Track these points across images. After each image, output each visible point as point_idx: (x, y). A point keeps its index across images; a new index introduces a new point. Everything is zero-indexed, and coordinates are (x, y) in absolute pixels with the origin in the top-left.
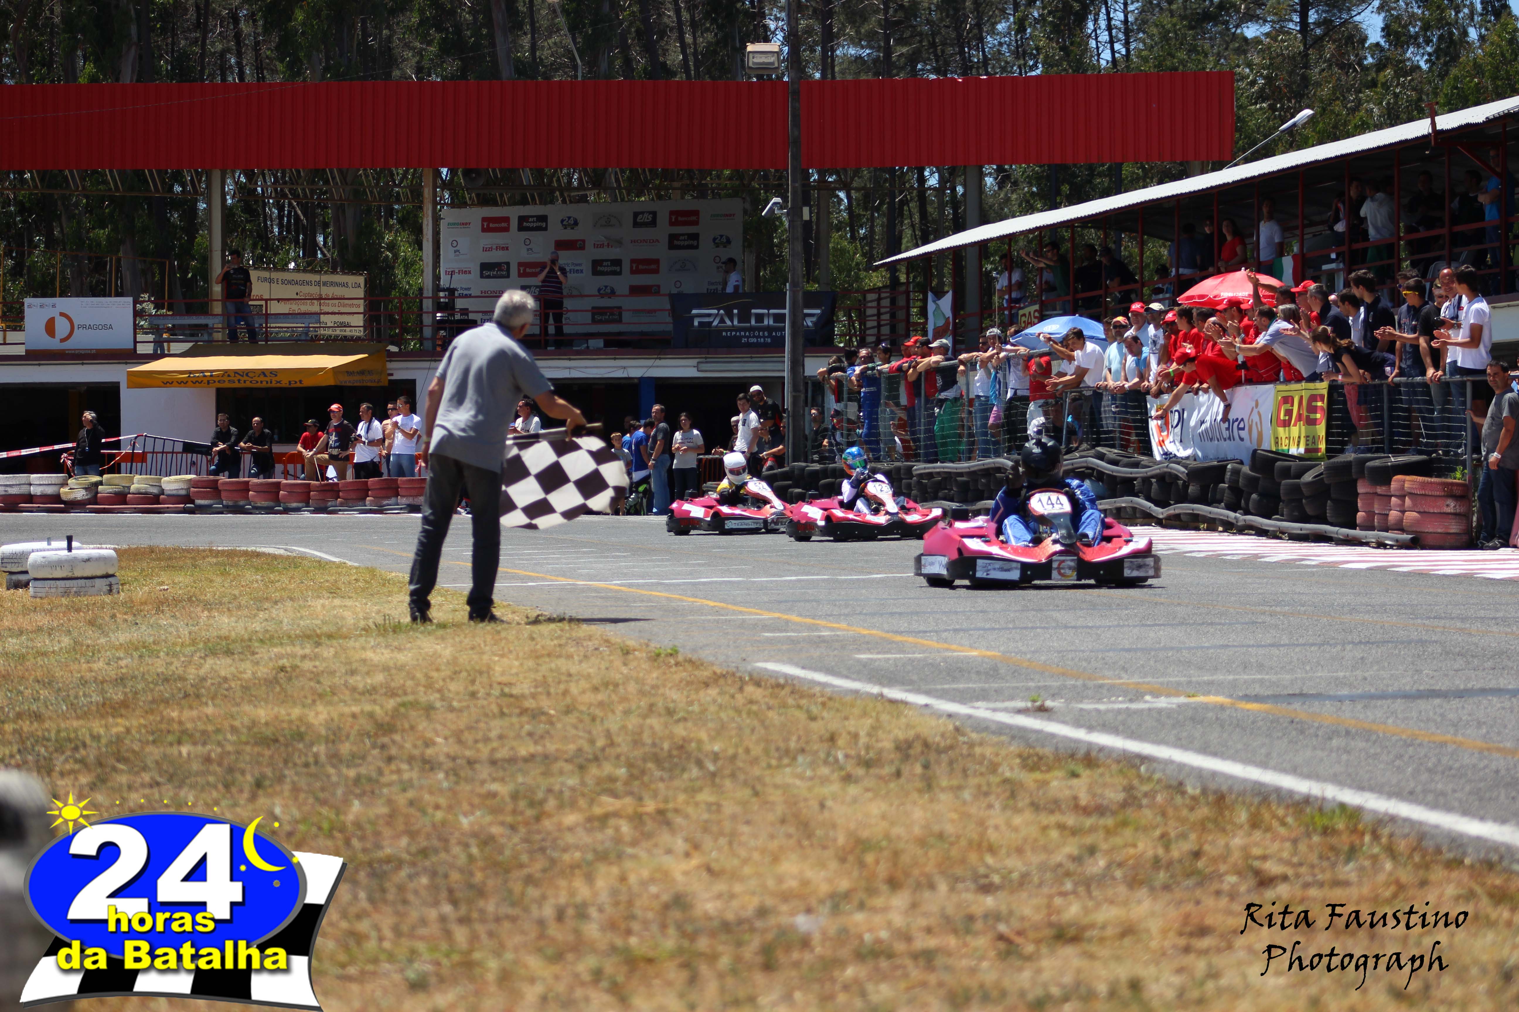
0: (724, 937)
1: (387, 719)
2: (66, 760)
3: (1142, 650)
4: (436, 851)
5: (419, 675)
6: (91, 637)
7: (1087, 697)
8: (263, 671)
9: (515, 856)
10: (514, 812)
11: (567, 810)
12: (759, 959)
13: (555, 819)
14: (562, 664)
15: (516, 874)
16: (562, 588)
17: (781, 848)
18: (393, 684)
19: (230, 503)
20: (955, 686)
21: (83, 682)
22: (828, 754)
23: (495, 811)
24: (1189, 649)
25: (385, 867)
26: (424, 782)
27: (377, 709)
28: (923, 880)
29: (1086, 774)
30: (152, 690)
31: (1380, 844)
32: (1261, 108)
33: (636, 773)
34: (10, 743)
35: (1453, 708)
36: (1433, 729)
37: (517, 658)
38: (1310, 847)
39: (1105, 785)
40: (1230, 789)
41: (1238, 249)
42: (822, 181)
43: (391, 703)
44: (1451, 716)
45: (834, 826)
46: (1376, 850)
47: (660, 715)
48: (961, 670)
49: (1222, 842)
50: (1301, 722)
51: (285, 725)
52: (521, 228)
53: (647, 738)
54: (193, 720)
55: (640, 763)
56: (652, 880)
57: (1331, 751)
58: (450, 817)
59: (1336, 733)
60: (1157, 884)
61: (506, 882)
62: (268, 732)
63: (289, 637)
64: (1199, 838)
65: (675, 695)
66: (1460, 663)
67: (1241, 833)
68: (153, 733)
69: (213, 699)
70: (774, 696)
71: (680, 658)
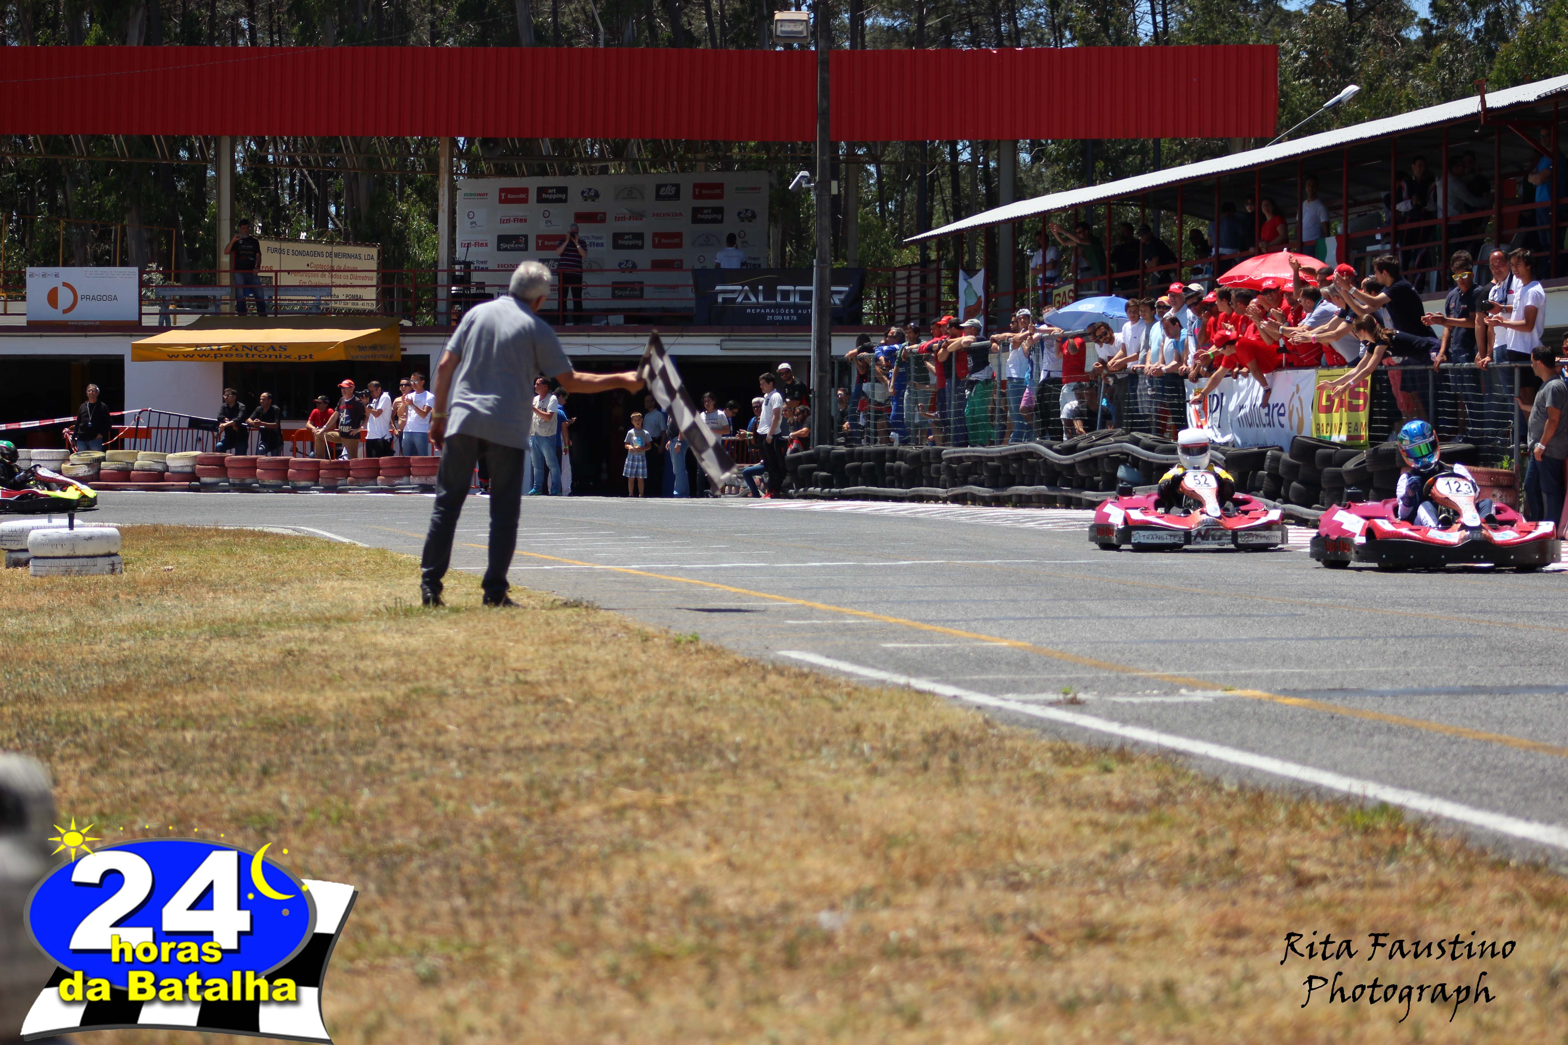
0: (744, 934)
1: (398, 705)
2: (66, 745)
3: (1178, 641)
4: (449, 842)
5: (431, 660)
6: (92, 617)
7: (1120, 690)
8: (270, 655)
9: (530, 847)
10: (529, 802)
11: (584, 801)
12: (782, 957)
13: (570, 811)
14: (580, 651)
15: (530, 866)
16: (579, 572)
17: (804, 843)
18: (404, 670)
19: (237, 481)
20: (984, 677)
21: (85, 664)
22: (854, 746)
23: (510, 801)
24: (1226, 641)
25: (396, 858)
26: (438, 771)
27: (388, 696)
28: (950, 877)
29: (1119, 769)
30: (155, 673)
31: (1422, 843)
32: (1304, 84)
33: (655, 764)
34: (9, 726)
35: (1498, 705)
36: (1478, 726)
37: (532, 644)
38: (1350, 847)
39: (1138, 781)
40: (1268, 787)
41: (1279, 229)
42: (851, 154)
43: (402, 689)
44: (1497, 713)
45: (859, 821)
46: (1418, 850)
47: (680, 704)
48: (991, 661)
49: (1259, 841)
50: (1342, 718)
51: (292, 711)
52: (540, 200)
53: (666, 728)
54: (197, 704)
55: (659, 753)
56: (672, 874)
57: (1373, 748)
58: (464, 807)
59: (1377, 729)
60: (1192, 883)
61: (520, 874)
62: (275, 718)
63: (297, 620)
64: (1236, 837)
65: (695, 683)
66: (1505, 658)
67: (1279, 831)
68: (156, 717)
69: (219, 682)
70: (797, 685)
71: (701, 646)
